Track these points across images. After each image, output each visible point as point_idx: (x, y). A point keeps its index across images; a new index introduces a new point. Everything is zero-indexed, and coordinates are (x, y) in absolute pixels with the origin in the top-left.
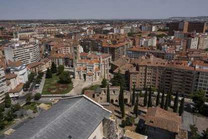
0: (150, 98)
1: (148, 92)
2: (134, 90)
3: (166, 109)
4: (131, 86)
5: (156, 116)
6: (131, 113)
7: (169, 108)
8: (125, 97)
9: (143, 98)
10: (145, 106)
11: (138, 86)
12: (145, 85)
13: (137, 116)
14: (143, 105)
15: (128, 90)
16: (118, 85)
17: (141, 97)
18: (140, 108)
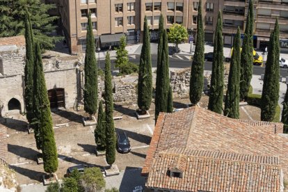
0: (161, 73)
1: (153, 49)
2: (90, 44)
3: (231, 112)
4: (77, 30)
5: (190, 146)
6: (87, 148)
7: (244, 107)
8: (51, 81)
9: (132, 79)
10: (142, 110)
11: (107, 25)
12: (137, 19)
13: (111, 160)
14: (135, 106)
15: (65, 47)
16: (17, 31)
17: (124, 71)
18: (122, 123)
